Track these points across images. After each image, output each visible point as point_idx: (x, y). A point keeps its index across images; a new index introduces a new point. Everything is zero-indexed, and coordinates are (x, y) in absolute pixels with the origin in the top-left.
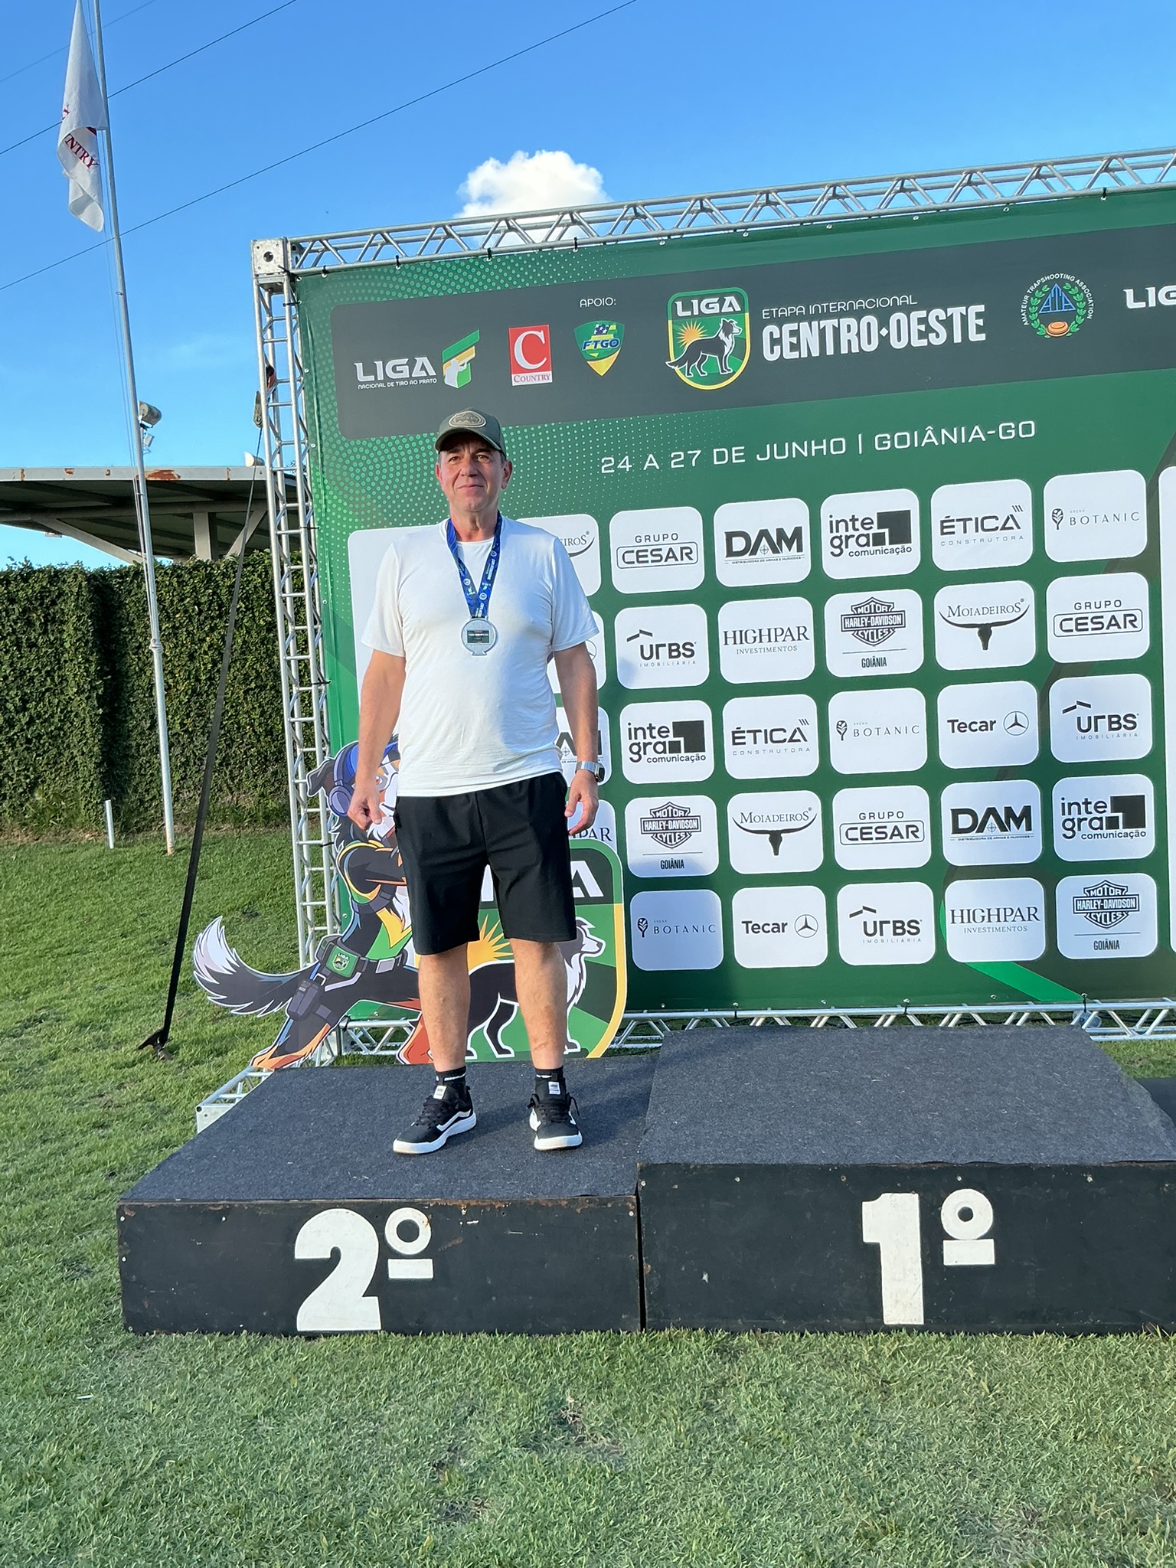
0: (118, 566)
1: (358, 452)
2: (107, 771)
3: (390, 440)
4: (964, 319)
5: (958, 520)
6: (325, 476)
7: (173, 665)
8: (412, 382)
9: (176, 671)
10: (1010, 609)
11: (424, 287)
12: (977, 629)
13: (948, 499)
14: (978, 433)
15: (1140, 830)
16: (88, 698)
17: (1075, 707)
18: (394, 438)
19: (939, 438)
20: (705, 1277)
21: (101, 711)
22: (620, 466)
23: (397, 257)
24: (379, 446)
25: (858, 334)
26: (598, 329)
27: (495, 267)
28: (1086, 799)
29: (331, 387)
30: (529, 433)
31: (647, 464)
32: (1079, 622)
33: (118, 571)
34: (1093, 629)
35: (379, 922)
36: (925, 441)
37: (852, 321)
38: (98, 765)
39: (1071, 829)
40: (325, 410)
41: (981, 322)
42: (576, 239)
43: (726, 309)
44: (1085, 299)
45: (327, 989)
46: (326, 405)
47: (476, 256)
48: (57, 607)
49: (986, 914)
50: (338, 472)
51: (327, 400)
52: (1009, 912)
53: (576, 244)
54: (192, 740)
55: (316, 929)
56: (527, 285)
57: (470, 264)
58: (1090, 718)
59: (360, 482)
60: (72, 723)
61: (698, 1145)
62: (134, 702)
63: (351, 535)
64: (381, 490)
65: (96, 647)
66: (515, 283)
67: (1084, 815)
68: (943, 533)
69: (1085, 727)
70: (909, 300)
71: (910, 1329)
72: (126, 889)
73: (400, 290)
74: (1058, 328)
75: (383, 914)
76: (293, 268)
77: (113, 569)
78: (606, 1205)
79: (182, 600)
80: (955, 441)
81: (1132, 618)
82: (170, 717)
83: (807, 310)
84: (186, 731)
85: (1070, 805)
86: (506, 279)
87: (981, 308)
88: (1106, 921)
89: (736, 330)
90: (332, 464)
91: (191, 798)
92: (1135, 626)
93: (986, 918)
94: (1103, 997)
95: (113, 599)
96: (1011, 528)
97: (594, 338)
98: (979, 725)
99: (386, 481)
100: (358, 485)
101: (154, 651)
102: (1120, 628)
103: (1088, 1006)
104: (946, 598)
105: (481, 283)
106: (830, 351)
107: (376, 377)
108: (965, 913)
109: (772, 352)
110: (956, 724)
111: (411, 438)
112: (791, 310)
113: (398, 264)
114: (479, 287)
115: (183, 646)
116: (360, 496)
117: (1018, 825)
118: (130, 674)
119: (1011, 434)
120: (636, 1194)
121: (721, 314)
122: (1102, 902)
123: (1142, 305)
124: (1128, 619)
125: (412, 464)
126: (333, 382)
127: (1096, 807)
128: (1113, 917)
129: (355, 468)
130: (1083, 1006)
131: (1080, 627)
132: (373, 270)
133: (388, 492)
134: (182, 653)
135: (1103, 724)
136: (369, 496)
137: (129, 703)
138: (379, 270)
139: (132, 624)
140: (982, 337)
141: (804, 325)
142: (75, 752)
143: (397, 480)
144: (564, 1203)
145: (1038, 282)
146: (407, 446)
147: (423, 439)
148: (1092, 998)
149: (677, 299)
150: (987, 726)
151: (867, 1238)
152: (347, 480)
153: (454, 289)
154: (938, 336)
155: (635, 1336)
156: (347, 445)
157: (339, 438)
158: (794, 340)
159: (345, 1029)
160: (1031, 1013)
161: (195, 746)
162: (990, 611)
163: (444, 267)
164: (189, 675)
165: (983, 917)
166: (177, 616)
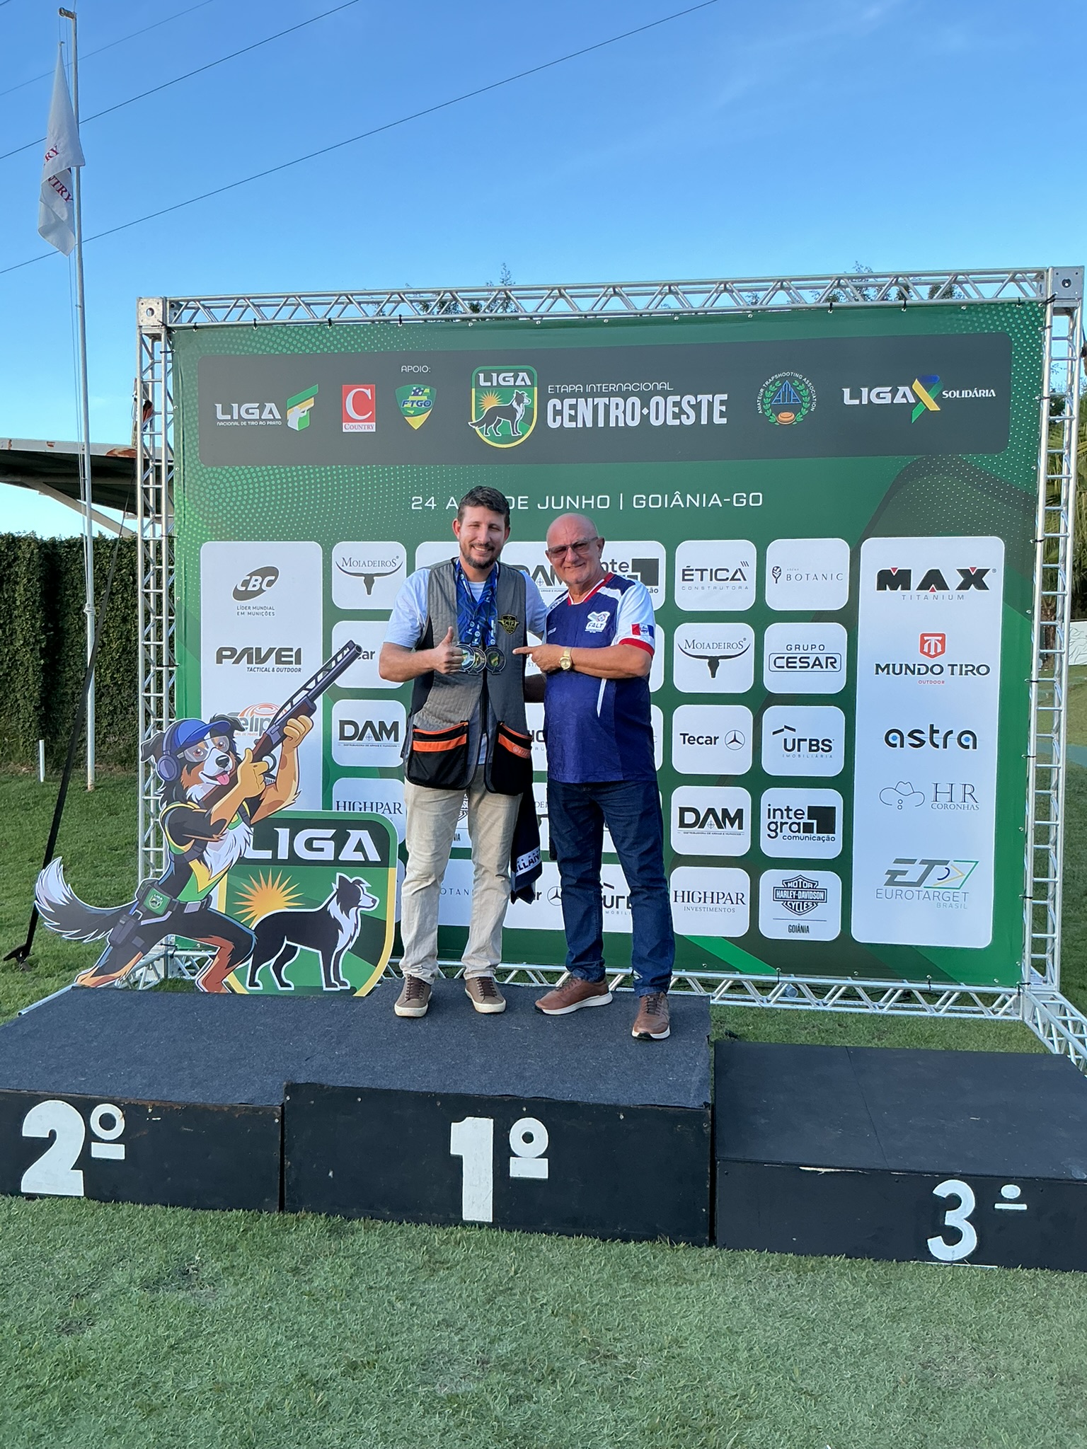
0: (68, 537)
1: (214, 477)
2: (43, 714)
3: (241, 469)
4: (710, 405)
5: (696, 570)
6: (186, 494)
7: (108, 625)
8: (261, 423)
9: (111, 631)
10: (735, 646)
11: (275, 346)
12: (707, 661)
13: (691, 552)
14: (716, 500)
15: (831, 835)
16: (32, 650)
17: (782, 730)
18: (243, 467)
19: (685, 504)
20: (331, 1174)
21: (42, 662)
22: (426, 505)
23: (255, 320)
24: (230, 473)
25: (624, 412)
26: (414, 391)
27: (334, 334)
28: (788, 807)
29: (195, 422)
30: (355, 472)
31: (449, 505)
32: (790, 660)
33: (67, 541)
34: (800, 667)
35: (191, 870)
36: (674, 503)
37: (620, 401)
38: (36, 708)
39: (775, 831)
40: (189, 440)
41: (724, 408)
42: (400, 316)
43: (519, 383)
44: (810, 395)
45: (143, 923)
46: (189, 437)
47: (321, 323)
48: (12, 570)
49: (702, 896)
50: (196, 492)
51: (191, 433)
52: (721, 896)
53: (400, 320)
54: (120, 691)
55: (157, 870)
56: (360, 350)
57: (314, 329)
58: (794, 740)
59: (213, 501)
60: (18, 670)
61: (341, 1071)
62: (73, 656)
63: (204, 545)
64: (231, 510)
65: (42, 606)
66: (349, 348)
67: (786, 819)
68: (684, 580)
69: (790, 747)
70: (667, 387)
71: (481, 1225)
72: (44, 819)
73: (255, 347)
74: (786, 417)
75: (194, 864)
76: (170, 323)
77: (63, 539)
78: (257, 1112)
79: (120, 570)
80: (697, 505)
81: (833, 660)
82: (102, 670)
83: (584, 389)
84: (115, 684)
85: (775, 810)
86: (342, 344)
87: (725, 397)
88: (799, 909)
89: (526, 400)
90: (192, 486)
91: (115, 742)
92: (835, 667)
93: (703, 900)
94: (797, 973)
95: (60, 566)
96: (739, 580)
97: (411, 398)
98: (705, 739)
99: (235, 502)
100: (212, 504)
101: (88, 614)
102: (822, 667)
103: (781, 979)
104: (684, 632)
105: (321, 346)
106: (601, 424)
107: (232, 417)
108: (686, 894)
109: (554, 421)
110: (687, 737)
111: (258, 469)
112: (572, 387)
113: (255, 325)
114: (320, 349)
115: (117, 610)
116: (213, 513)
117: (732, 825)
118: (70, 632)
119: (743, 502)
120: (282, 1106)
121: (515, 386)
122: (797, 893)
123: (857, 402)
124: (830, 660)
125: (257, 490)
126: (196, 419)
127: (795, 814)
128: (805, 906)
129: (210, 490)
130: (776, 979)
131: (790, 665)
132: (235, 328)
133: (236, 512)
134: (116, 616)
135: (805, 745)
136: (220, 514)
137: (68, 656)
138: (240, 329)
139: (76, 588)
140: (724, 421)
141: (581, 400)
142: (18, 696)
143: (244, 503)
144: (226, 1109)
145: (773, 378)
146: (254, 475)
147: (267, 470)
148: (786, 971)
149: (480, 372)
150: (711, 740)
151: (453, 1152)
152: (203, 499)
153: (300, 349)
154: (688, 418)
155: (272, 1215)
156: (205, 471)
157: (199, 465)
158: (573, 412)
159: (172, 956)
160: (735, 981)
161: (123, 697)
162: (719, 645)
163: (293, 331)
164: (121, 635)
165: (700, 899)
166: (115, 583)
